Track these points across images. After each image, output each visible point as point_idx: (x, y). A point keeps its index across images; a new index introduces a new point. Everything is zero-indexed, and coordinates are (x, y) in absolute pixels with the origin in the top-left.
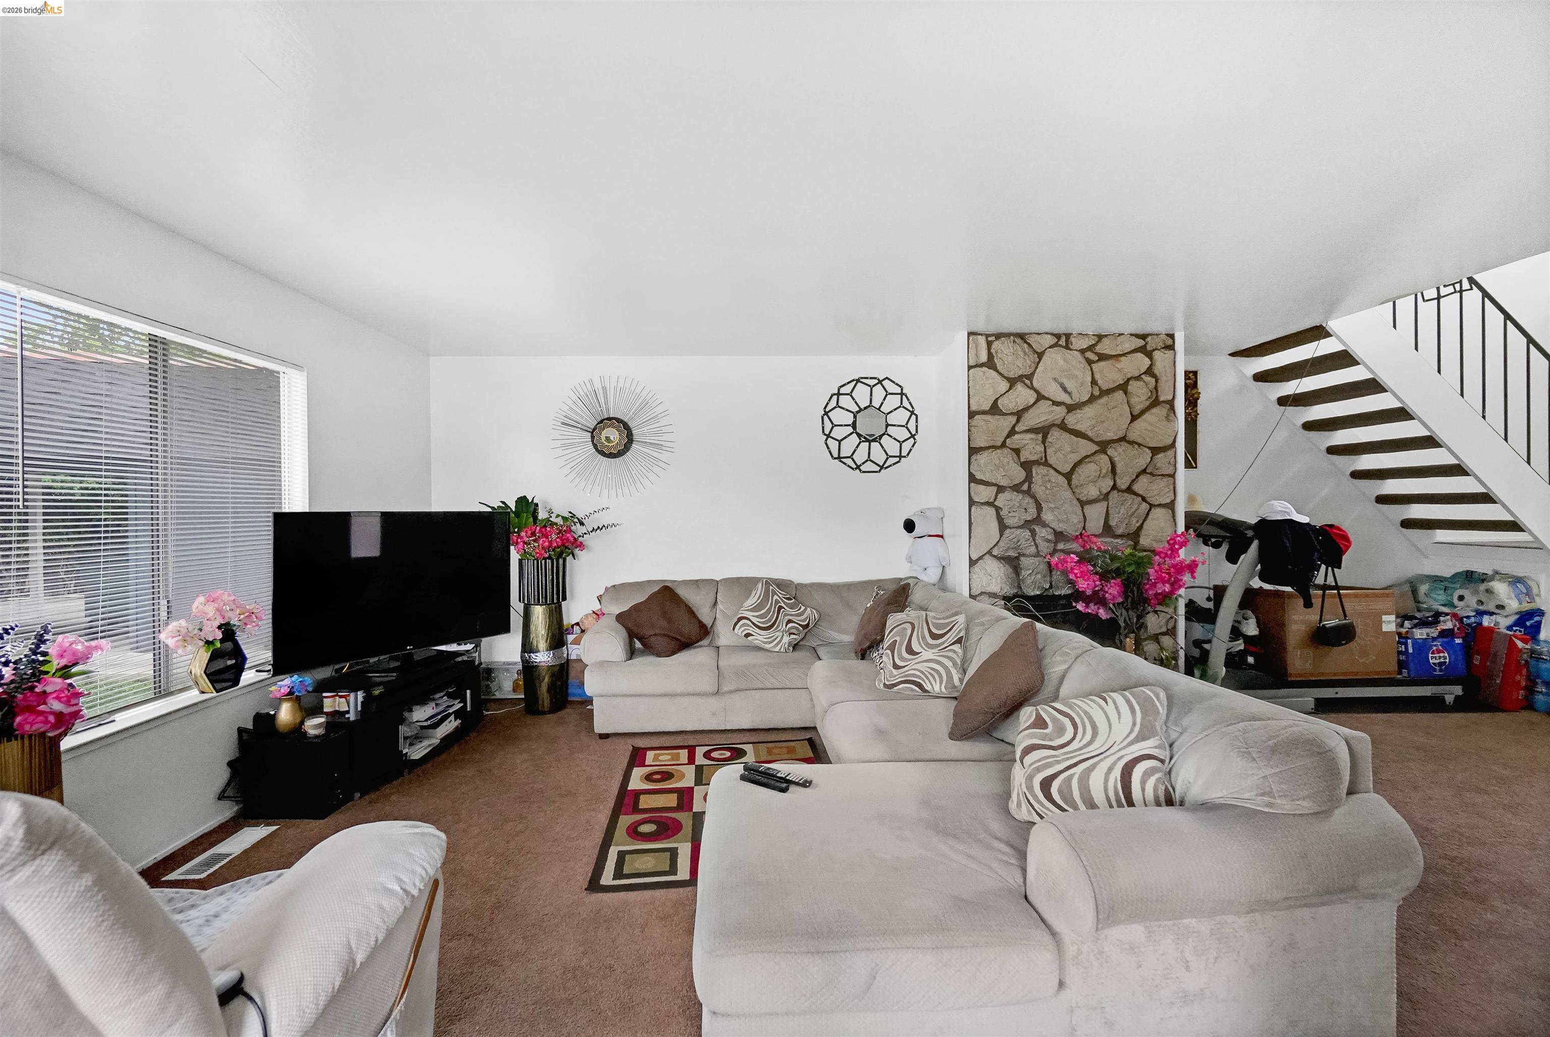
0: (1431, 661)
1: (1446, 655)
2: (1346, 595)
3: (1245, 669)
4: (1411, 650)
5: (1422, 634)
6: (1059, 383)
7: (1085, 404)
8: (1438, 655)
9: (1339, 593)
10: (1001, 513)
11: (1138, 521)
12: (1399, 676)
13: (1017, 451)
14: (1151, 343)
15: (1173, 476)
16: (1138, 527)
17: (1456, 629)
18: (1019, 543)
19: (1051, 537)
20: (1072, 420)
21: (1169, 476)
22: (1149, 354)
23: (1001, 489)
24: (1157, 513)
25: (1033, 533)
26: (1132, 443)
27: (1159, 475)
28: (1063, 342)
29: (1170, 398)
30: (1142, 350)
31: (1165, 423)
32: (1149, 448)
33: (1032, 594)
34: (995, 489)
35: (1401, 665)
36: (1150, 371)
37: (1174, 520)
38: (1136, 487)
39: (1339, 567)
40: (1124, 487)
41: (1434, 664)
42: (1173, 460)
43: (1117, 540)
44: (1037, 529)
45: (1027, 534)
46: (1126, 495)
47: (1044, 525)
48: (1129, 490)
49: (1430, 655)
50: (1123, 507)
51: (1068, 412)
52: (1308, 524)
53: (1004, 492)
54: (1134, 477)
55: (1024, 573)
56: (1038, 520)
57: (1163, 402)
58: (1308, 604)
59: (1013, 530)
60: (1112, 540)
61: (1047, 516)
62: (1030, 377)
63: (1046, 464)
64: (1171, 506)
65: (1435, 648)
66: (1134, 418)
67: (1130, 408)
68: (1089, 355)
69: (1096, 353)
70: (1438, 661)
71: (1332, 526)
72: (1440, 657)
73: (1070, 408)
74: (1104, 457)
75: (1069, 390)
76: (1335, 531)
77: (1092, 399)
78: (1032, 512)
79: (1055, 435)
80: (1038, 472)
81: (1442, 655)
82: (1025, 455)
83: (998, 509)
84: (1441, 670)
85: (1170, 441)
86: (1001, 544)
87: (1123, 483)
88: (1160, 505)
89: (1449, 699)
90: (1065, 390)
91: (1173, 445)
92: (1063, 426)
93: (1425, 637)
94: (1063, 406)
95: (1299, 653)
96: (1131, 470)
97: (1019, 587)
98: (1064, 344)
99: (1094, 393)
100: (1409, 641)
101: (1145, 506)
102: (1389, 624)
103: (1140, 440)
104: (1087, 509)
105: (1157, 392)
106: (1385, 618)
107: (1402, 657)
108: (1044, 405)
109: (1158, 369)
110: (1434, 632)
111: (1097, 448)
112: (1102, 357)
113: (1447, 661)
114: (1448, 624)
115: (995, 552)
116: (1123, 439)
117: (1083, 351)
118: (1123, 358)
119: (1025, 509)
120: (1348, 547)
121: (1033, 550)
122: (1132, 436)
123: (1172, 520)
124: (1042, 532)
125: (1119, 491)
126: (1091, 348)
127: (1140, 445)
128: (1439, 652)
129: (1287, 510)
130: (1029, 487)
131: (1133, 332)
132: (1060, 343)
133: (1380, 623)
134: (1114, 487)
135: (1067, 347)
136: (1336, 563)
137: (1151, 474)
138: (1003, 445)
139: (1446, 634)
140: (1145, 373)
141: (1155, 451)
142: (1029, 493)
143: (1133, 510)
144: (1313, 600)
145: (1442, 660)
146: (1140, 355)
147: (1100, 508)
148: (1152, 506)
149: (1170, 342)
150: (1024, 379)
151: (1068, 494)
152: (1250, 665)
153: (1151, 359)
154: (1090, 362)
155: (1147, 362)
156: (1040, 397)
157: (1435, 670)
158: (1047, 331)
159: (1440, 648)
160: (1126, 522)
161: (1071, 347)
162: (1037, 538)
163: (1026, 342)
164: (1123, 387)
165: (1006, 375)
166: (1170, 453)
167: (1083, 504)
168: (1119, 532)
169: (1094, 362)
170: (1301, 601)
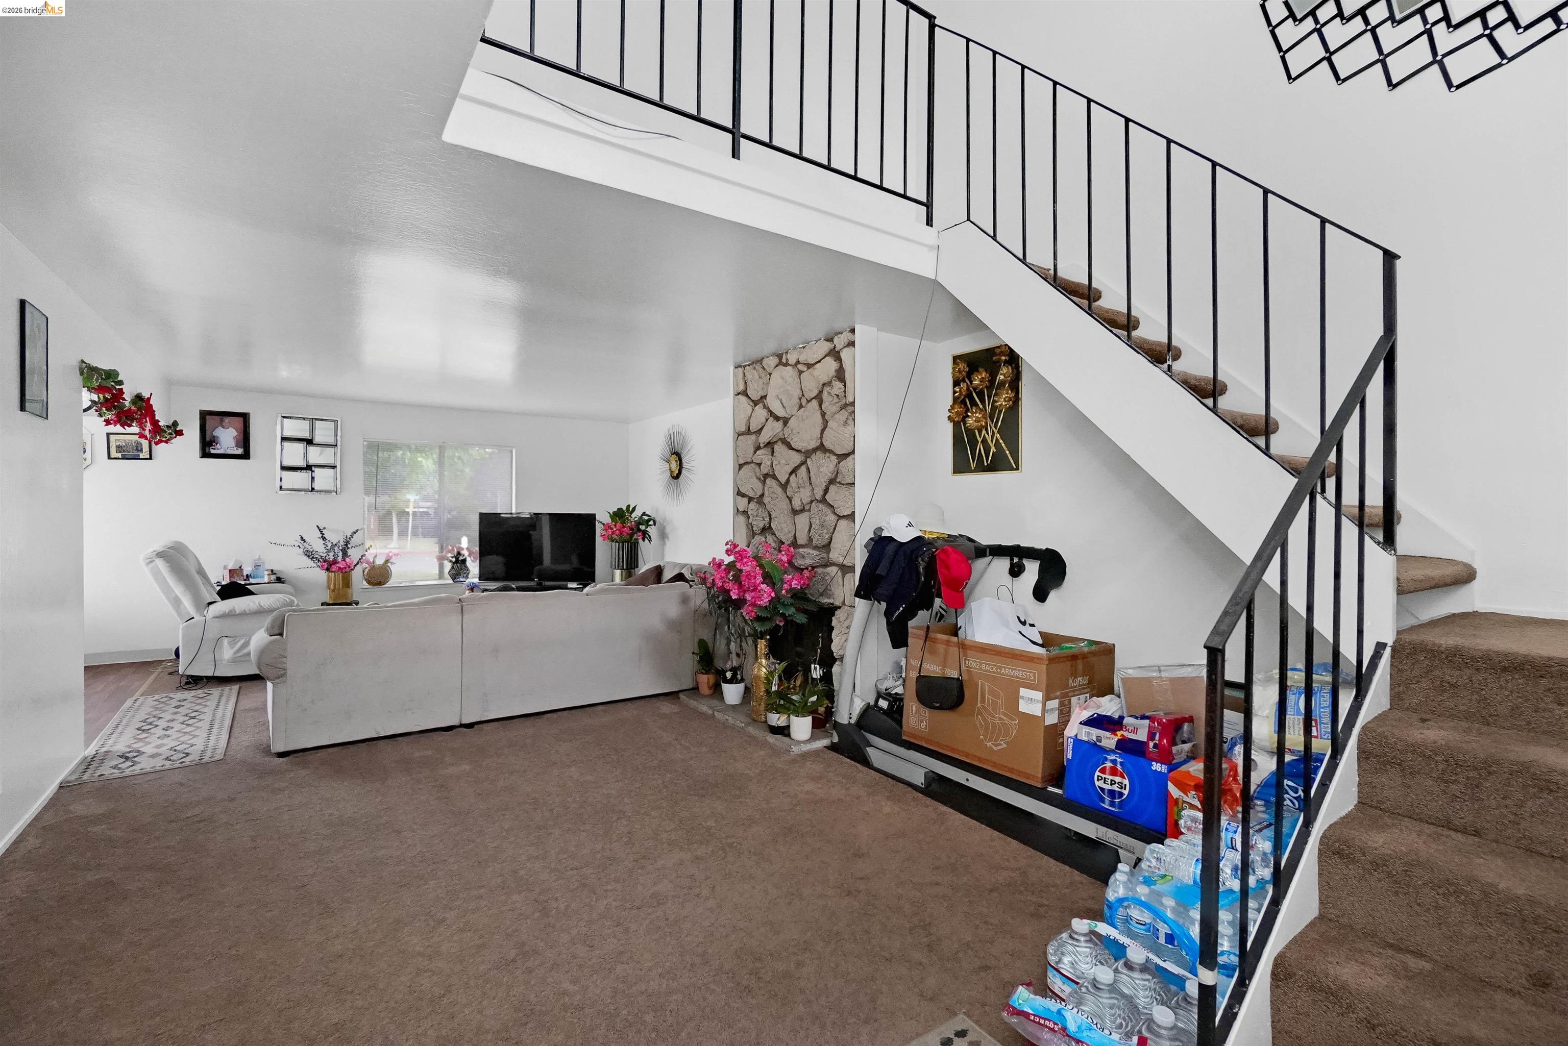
0: (1098, 784)
1: (1126, 782)
4: (1070, 755)
6: (780, 399)
8: (1111, 777)
10: (750, 521)
12: (1050, 789)
13: (759, 466)
14: (838, 343)
16: (828, 540)
17: (1151, 744)
21: (852, 485)
22: (838, 356)
23: (750, 500)
24: (842, 525)
25: (766, 540)
26: (826, 451)
27: (845, 484)
29: (852, 399)
32: (837, 456)
34: (747, 500)
35: (1050, 771)
36: (839, 374)
38: (828, 497)
40: (819, 497)
41: (1103, 790)
42: (852, 467)
43: (814, 551)
44: (768, 536)
45: (763, 541)
46: (821, 505)
47: (773, 533)
48: (824, 500)
49: (1097, 773)
51: (785, 426)
53: (751, 503)
54: (825, 486)
56: (770, 529)
57: (848, 405)
59: (757, 537)
61: (773, 525)
62: (764, 397)
63: (774, 476)
64: (852, 518)
65: (1109, 764)
67: (823, 415)
69: (804, 364)
70: (1110, 787)
72: (1113, 783)
73: (785, 421)
78: (766, 521)
79: (778, 448)
80: (767, 484)
81: (1118, 779)
82: (763, 469)
83: (748, 518)
84: (1112, 804)
85: (851, 447)
87: (817, 493)
88: (844, 517)
90: (783, 404)
91: (853, 452)
92: (781, 440)
94: (781, 420)
98: (785, 361)
100: (1071, 740)
101: (833, 518)
102: (1030, 703)
103: (832, 448)
104: (797, 518)
106: (1023, 692)
108: (772, 421)
109: (845, 370)
111: (802, 459)
113: (1126, 792)
114: (1139, 732)
116: (820, 448)
117: (795, 365)
118: (818, 366)
119: (762, 518)
122: (827, 444)
123: (852, 533)
124: (770, 540)
125: (817, 501)
127: (831, 453)
128: (1114, 772)
131: (825, 336)
132: (782, 361)
133: (1017, 698)
134: (814, 498)
135: (786, 364)
137: (840, 483)
138: (752, 461)
139: (1132, 748)
140: (834, 377)
141: (840, 458)
143: (823, 520)
145: (1115, 788)
146: (828, 359)
147: (805, 518)
148: (839, 517)
149: (851, 338)
150: (762, 400)
151: (784, 505)
153: (839, 360)
154: (801, 374)
155: (834, 365)
156: (770, 414)
157: (1103, 800)
160: (819, 533)
163: (762, 366)
164: (820, 394)
165: (752, 399)
166: (850, 460)
167: (795, 513)
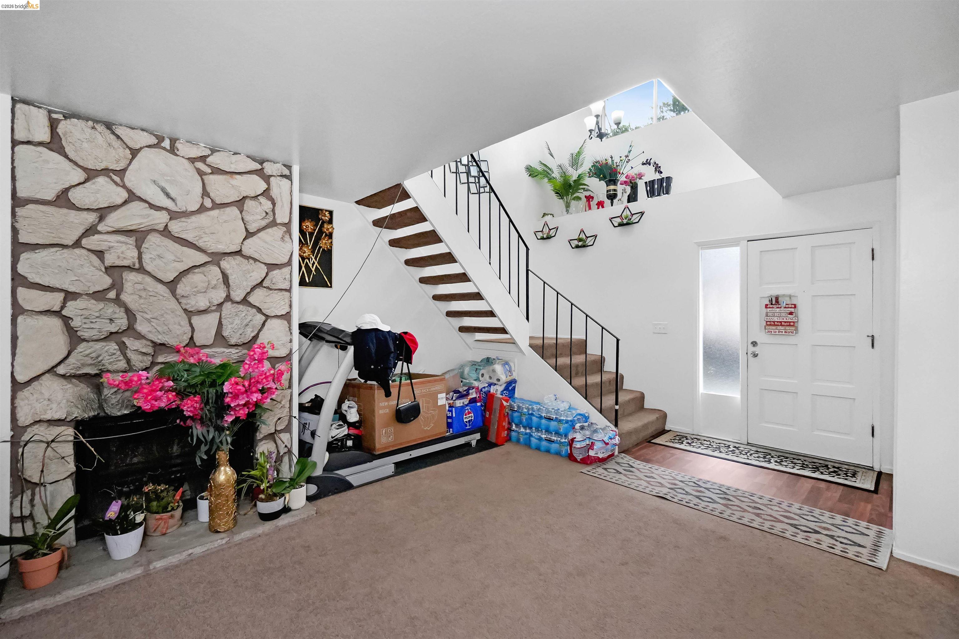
0: (465, 420)
1: (472, 415)
2: (416, 383)
3: (345, 451)
4: (454, 415)
5: (460, 403)
6: (159, 187)
7: (193, 213)
9: (411, 382)
10: (73, 324)
11: (252, 331)
12: (448, 434)
13: (100, 254)
14: (269, 168)
15: (289, 290)
16: (253, 337)
17: (478, 397)
18: (100, 359)
19: (150, 350)
20: (175, 227)
21: (286, 290)
22: (267, 179)
23: (70, 296)
24: (272, 324)
25: (123, 347)
26: (248, 258)
27: (276, 290)
28: (166, 144)
29: (287, 221)
30: (260, 173)
31: (280, 243)
32: (265, 264)
33: (119, 414)
34: (61, 296)
35: (449, 425)
36: (266, 193)
37: (290, 329)
38: (251, 299)
39: (411, 363)
40: (238, 299)
41: (466, 422)
42: (288, 276)
43: (230, 350)
44: (129, 342)
45: (113, 347)
46: (241, 307)
47: (140, 336)
48: (245, 301)
49: (464, 417)
50: (237, 318)
51: (171, 219)
52: (389, 332)
53: (76, 300)
54: (249, 290)
55: (107, 392)
56: (130, 330)
57: (280, 224)
58: (388, 394)
59: (91, 344)
60: (225, 350)
61: (141, 327)
62: (122, 172)
63: (141, 270)
64: (287, 317)
65: (467, 412)
66: (249, 234)
67: (245, 224)
68: (200, 165)
69: (209, 166)
70: (468, 420)
71: (406, 333)
72: (469, 417)
73: (174, 215)
74: (215, 270)
75: (173, 195)
76: (408, 336)
77: (202, 209)
78: (122, 322)
79: (153, 240)
80: (130, 278)
81: (470, 415)
82: (110, 259)
83: (66, 320)
84: (469, 426)
85: (285, 260)
86: (71, 360)
87: (237, 295)
88: (276, 317)
89: (474, 443)
90: (168, 195)
91: (289, 263)
92: (166, 232)
93: (462, 405)
94: (164, 212)
95: (384, 432)
96: (245, 283)
97: (101, 407)
98: (168, 147)
99: (205, 204)
100: (454, 409)
101: (260, 318)
102: (442, 400)
103: (256, 256)
104: (195, 320)
105: (274, 214)
106: (440, 396)
107: (449, 421)
108: (136, 206)
109: (274, 192)
110: (466, 401)
111: (207, 259)
112: (217, 171)
114: (473, 394)
115: (61, 370)
116: (239, 253)
117: (192, 160)
118: (238, 177)
119: (111, 320)
120: (416, 348)
121: (122, 364)
122: (246, 251)
123: (288, 329)
124: (131, 343)
125: (234, 302)
126: (203, 159)
127: (255, 260)
128: (469, 413)
129: (374, 321)
130: (118, 295)
131: (249, 154)
132: (163, 145)
133: (437, 399)
134: (228, 298)
135: (173, 150)
136: (409, 360)
137: (268, 288)
138: (77, 244)
139: (473, 401)
140: (262, 194)
141: (272, 267)
142: (118, 301)
143: (248, 320)
144: (392, 390)
145: (470, 419)
146: (255, 177)
147: (212, 320)
148: (267, 317)
149: (286, 172)
150: (111, 174)
151: (173, 303)
152: (350, 447)
153: (268, 184)
154: (201, 173)
155: (264, 186)
156: (132, 197)
157: (466, 426)
158: (144, 126)
159: (470, 410)
160: (240, 332)
161: (178, 153)
162: (128, 352)
163: (113, 133)
164: (240, 203)
165: (81, 164)
166: (286, 270)
167: (189, 313)
168: (233, 341)
169: (206, 174)
170: (382, 392)
